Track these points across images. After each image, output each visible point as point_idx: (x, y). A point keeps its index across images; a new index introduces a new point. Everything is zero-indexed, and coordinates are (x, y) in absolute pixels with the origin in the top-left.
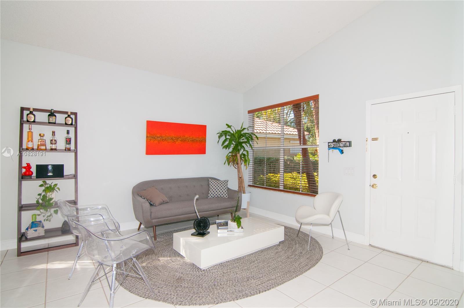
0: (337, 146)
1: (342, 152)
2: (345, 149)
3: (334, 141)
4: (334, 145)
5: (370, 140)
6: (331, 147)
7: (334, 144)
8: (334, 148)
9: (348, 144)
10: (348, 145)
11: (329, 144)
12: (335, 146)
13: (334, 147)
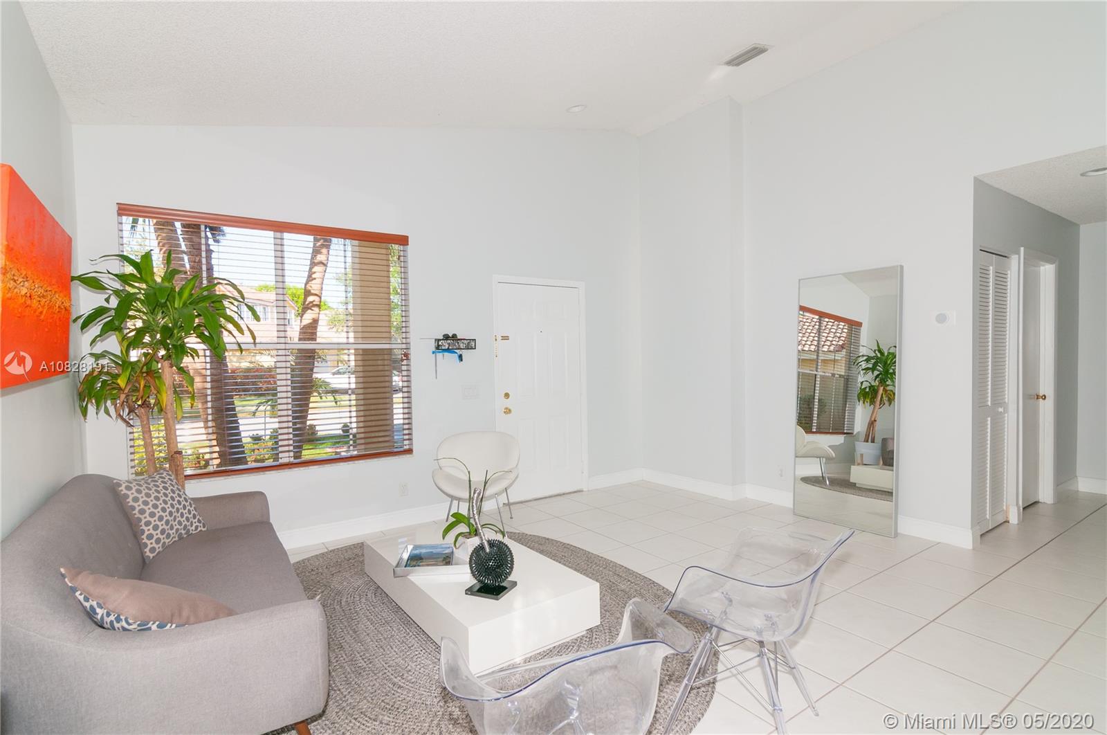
0: (455, 347)
1: (460, 357)
2: (465, 353)
3: (446, 337)
4: (449, 346)
5: (499, 338)
6: (443, 348)
7: (449, 344)
8: (448, 350)
9: (473, 344)
10: (473, 346)
11: (440, 343)
12: (450, 348)
13: (448, 348)
